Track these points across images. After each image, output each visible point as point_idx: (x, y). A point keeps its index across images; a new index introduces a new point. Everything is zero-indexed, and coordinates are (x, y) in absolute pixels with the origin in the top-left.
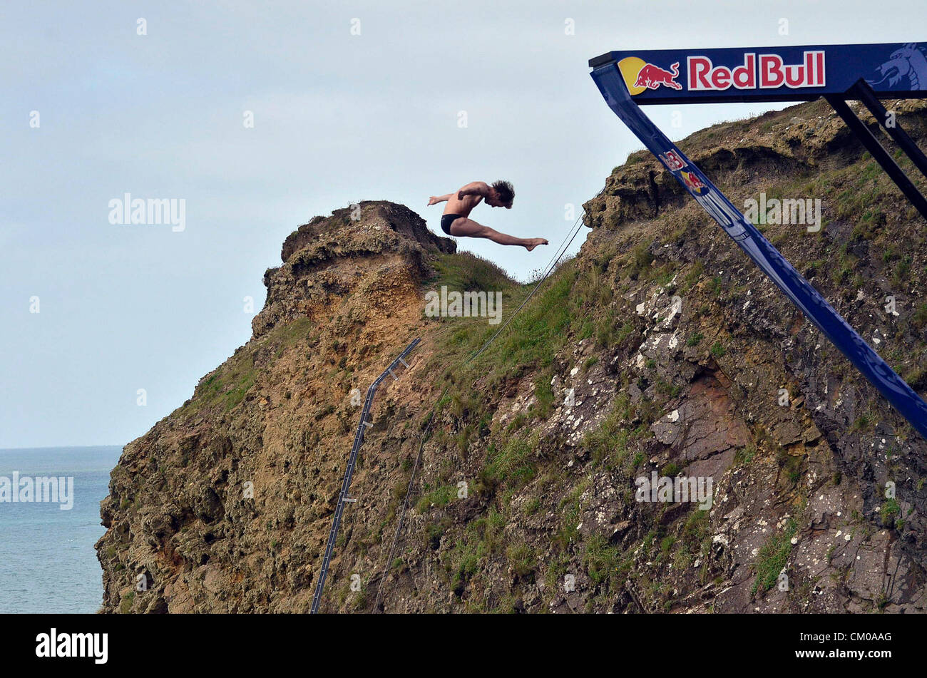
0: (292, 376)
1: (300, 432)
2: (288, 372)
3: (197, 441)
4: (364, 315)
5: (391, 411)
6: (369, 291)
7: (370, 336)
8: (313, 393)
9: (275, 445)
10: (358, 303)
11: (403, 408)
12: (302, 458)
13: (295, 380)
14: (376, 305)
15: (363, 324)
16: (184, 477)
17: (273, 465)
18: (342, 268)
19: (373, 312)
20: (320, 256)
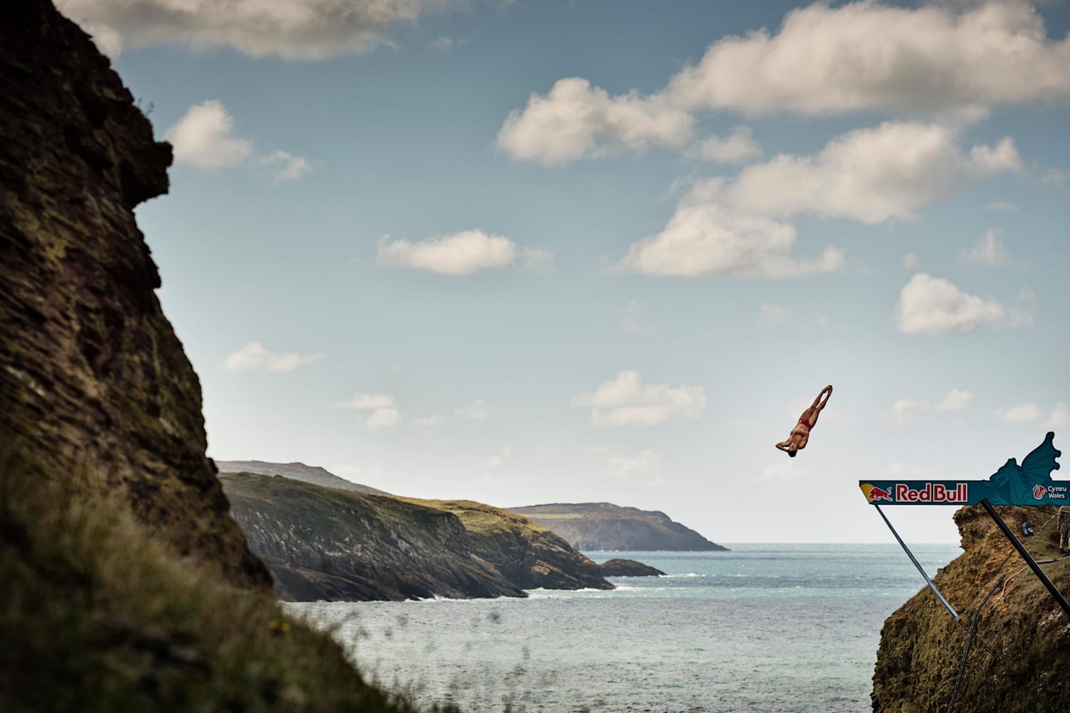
0: (949, 587)
1: (946, 623)
2: (947, 585)
3: (904, 622)
4: (988, 553)
5: (992, 614)
6: (991, 538)
7: (989, 566)
8: (957, 599)
9: (935, 630)
10: (984, 545)
11: (998, 612)
12: (947, 638)
13: (949, 590)
14: (995, 547)
15: (987, 557)
16: (896, 643)
17: (933, 642)
18: (982, 522)
19: (993, 551)
20: (969, 514)
